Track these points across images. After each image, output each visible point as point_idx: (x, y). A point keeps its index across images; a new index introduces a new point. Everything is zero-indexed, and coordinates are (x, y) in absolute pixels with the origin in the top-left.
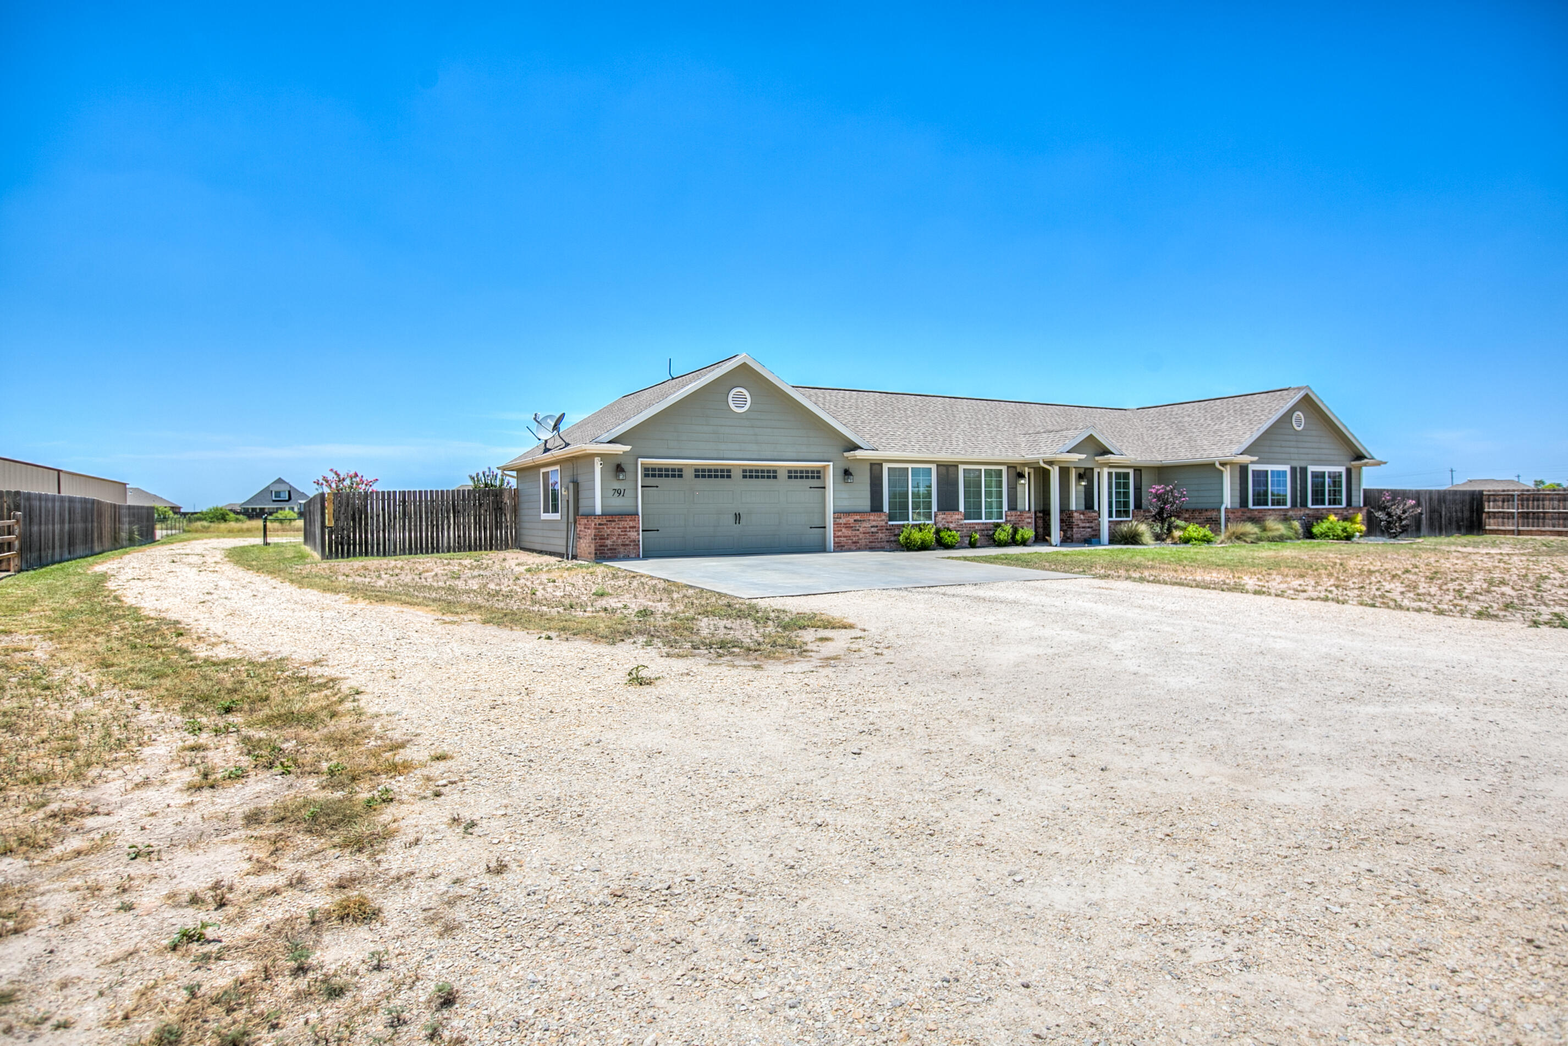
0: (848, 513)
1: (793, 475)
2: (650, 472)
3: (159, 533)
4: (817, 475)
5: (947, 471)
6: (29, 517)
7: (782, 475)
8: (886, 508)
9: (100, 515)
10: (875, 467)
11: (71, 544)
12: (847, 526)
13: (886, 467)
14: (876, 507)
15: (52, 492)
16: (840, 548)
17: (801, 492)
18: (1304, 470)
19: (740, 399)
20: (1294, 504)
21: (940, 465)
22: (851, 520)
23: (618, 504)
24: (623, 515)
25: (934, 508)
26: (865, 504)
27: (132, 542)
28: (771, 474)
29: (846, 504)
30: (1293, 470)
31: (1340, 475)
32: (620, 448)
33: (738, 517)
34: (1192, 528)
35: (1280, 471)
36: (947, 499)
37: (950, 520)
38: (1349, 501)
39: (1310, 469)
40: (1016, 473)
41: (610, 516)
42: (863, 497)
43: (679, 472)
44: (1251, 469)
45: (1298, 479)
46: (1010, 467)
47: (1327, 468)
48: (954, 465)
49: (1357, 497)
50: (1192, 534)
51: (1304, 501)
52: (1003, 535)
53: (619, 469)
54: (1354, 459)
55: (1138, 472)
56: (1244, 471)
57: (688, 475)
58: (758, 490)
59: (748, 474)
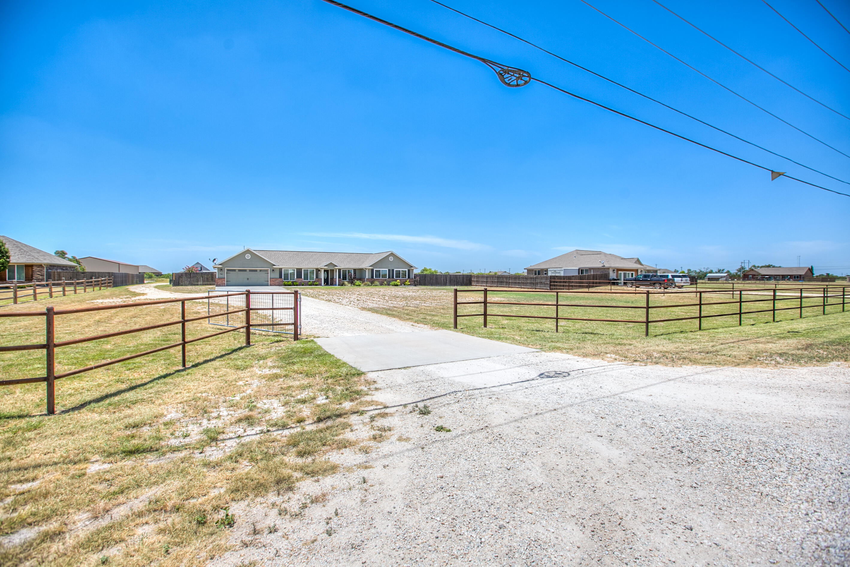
0: (273, 278)
1: (261, 271)
2: (228, 270)
3: (145, 282)
4: (267, 270)
5: (299, 271)
6: (115, 277)
7: (258, 271)
8: (283, 278)
9: (129, 277)
10: (280, 270)
11: (122, 283)
12: (273, 281)
13: (284, 270)
14: (281, 277)
15: (118, 272)
16: (271, 285)
17: (263, 274)
18: (393, 270)
19: (248, 256)
20: (389, 277)
21: (297, 269)
23: (221, 276)
24: (222, 278)
25: (296, 277)
26: (278, 276)
27: (137, 283)
28: (256, 271)
29: (273, 276)
30: (389, 270)
31: (406, 271)
32: (220, 266)
33: (248, 279)
34: (358, 282)
35: (384, 270)
36: (299, 276)
37: (300, 280)
38: (409, 277)
39: (395, 270)
40: (318, 270)
41: (219, 278)
42: (277, 276)
43: (235, 270)
44: (375, 270)
45: (391, 272)
46: (316, 269)
47: (401, 270)
48: (301, 269)
49: (412, 276)
50: (357, 284)
51: (393, 277)
52: (310, 283)
53: (221, 270)
54: (410, 268)
55: (355, 270)
56: (372, 270)
57: (237, 271)
58: (253, 274)
59: (250, 271)
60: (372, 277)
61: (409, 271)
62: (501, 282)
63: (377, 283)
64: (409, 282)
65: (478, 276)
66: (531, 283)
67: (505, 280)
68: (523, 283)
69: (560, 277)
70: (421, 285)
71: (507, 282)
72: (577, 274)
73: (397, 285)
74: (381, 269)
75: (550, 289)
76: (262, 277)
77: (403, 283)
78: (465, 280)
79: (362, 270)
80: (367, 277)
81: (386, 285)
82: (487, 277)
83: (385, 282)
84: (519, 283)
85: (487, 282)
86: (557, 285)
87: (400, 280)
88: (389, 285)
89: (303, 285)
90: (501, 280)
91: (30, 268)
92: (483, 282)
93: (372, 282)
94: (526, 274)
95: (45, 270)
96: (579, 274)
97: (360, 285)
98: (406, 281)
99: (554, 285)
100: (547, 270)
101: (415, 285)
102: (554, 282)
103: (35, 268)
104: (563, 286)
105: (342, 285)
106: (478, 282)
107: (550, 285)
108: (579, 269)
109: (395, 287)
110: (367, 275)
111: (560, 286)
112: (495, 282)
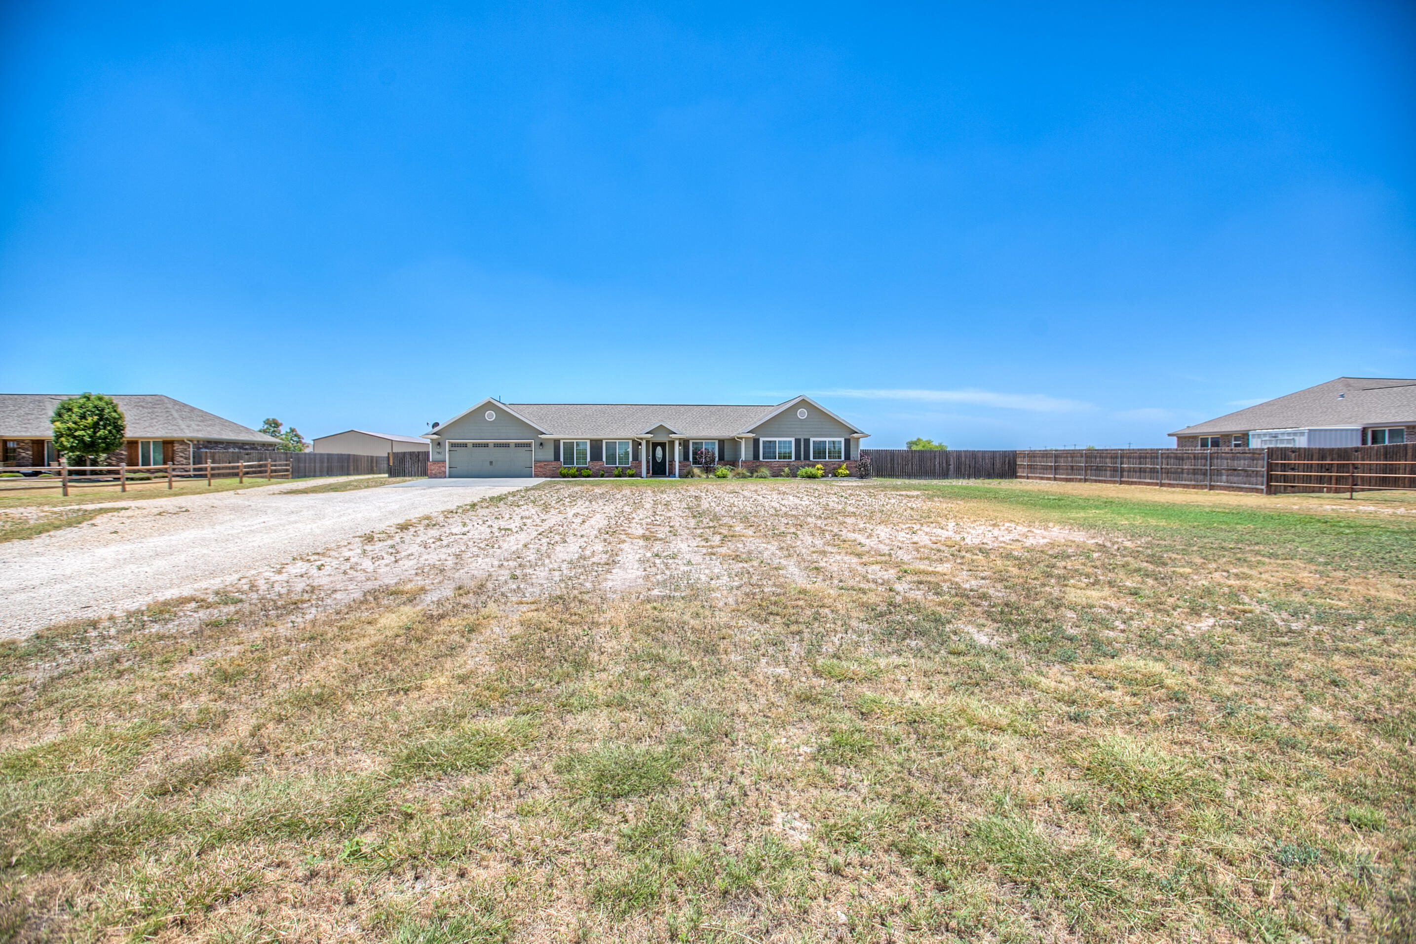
0: (540, 462)
1: (517, 445)
2: (453, 445)
4: (529, 445)
5: (596, 445)
7: (512, 446)
8: (562, 459)
10: (557, 442)
12: (540, 467)
13: (562, 442)
14: (557, 458)
16: (535, 476)
17: (522, 452)
18: (807, 441)
19: (490, 416)
20: (798, 457)
21: (591, 441)
22: (542, 464)
23: (438, 457)
24: (439, 462)
25: (588, 459)
26: (552, 457)
28: (507, 445)
29: (541, 457)
30: (798, 442)
31: (840, 443)
32: (437, 437)
33: (491, 463)
34: (722, 470)
35: (786, 441)
36: (596, 455)
37: (597, 465)
38: (848, 457)
39: (812, 440)
40: (637, 444)
41: (435, 462)
42: (549, 454)
43: (465, 445)
44: (762, 440)
45: (802, 445)
46: (634, 441)
47: (827, 439)
48: (601, 441)
49: (855, 454)
50: (719, 473)
51: (807, 457)
52: (616, 472)
53: (439, 444)
54: (851, 435)
55: (722, 442)
56: (756, 442)
57: (470, 446)
58: (501, 452)
59: (496, 445)
60: (756, 456)
61: (847, 442)
62: (1098, 469)
63: (765, 471)
64: (847, 468)
65: (1032, 455)
66: (1195, 472)
67: (1109, 463)
68: (1168, 472)
69: (1298, 452)
70: (882, 476)
71: (1115, 470)
72: (1358, 444)
73: (812, 477)
74: (777, 439)
75: (1269, 487)
76: (522, 458)
77: (832, 472)
78: (998, 465)
79: (735, 442)
80: (743, 457)
81: (788, 476)
82: (1056, 456)
83: (786, 469)
84: (1153, 471)
85: (1056, 468)
86: (1294, 479)
87: (825, 465)
88: (795, 476)
89: (602, 476)
90: (1097, 462)
91: (170, 446)
92: (1046, 468)
93: (753, 469)
94: (1175, 447)
95: (191, 450)
96: (1364, 442)
97: (724, 477)
98: (840, 467)
99: (1286, 479)
100: (1244, 437)
101: (862, 477)
102: (1284, 467)
103: (177, 447)
104: (1320, 480)
105: (686, 477)
106: (1031, 468)
107: (1270, 478)
108: (1364, 431)
109: (808, 481)
110: (744, 453)
111: (1309, 479)
112: (1079, 469)
